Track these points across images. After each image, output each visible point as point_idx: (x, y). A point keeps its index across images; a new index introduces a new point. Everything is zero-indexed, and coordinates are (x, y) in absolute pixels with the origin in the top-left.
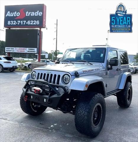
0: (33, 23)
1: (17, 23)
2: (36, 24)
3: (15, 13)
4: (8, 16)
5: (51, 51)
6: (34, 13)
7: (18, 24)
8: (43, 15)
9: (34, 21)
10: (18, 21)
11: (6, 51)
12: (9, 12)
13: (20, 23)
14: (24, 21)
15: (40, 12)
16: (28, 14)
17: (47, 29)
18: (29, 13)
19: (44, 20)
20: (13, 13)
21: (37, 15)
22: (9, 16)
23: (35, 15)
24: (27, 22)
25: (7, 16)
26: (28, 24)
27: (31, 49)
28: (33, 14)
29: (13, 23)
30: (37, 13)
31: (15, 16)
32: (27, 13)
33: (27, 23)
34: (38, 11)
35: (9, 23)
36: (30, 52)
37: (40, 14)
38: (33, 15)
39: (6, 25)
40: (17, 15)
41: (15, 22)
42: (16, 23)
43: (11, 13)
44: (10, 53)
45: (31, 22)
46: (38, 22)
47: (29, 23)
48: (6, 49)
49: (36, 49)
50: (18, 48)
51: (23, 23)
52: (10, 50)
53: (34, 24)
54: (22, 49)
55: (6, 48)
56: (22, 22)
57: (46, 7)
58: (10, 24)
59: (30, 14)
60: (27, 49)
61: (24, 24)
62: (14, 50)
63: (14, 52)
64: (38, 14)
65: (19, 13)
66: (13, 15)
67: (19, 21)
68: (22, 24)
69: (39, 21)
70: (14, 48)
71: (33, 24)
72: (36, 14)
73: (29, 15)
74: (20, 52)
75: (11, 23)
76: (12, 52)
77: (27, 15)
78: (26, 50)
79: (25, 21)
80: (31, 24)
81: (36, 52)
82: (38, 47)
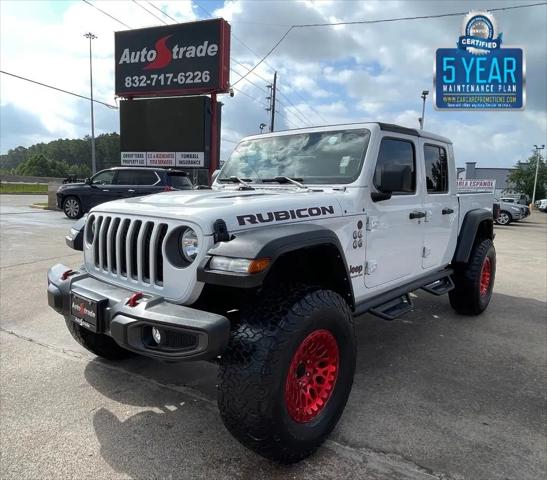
0: (194, 78)
1: (149, 82)
2: (200, 81)
3: (144, 51)
4: (125, 62)
6: (194, 48)
7: (153, 84)
8: (219, 51)
9: (196, 74)
10: (152, 76)
11: (123, 164)
12: (127, 51)
13: (158, 81)
14: (167, 75)
15: (212, 46)
16: (178, 53)
17: (232, 95)
18: (182, 50)
19: (224, 67)
20: (138, 53)
21: (203, 54)
22: (128, 62)
23: (199, 55)
24: (175, 76)
25: (121, 62)
26: (180, 82)
27: (188, 156)
28: (192, 52)
29: (140, 81)
30: (204, 48)
31: (143, 60)
32: (176, 49)
33: (175, 80)
34: (206, 43)
35: (127, 82)
36: (185, 165)
37: (212, 50)
38: (193, 55)
39: (120, 89)
40: (149, 59)
41: (145, 78)
42: (145, 82)
43: (133, 53)
45: (186, 78)
46: (205, 77)
47: (180, 79)
48: (122, 158)
49: (201, 156)
50: (155, 153)
51: (166, 79)
52: (134, 158)
53: (197, 81)
54: (163, 156)
55: (122, 153)
56: (162, 77)
57: (228, 27)
58: (130, 86)
59: (185, 52)
60: (179, 155)
61: (169, 83)
62: (144, 159)
63: (144, 165)
64: (208, 49)
65: (154, 52)
66: (137, 60)
67: (156, 77)
68: (162, 83)
69: (208, 72)
70: (144, 153)
71: (192, 82)
72: (201, 51)
73: (180, 56)
74: (160, 165)
75: (133, 81)
76: (139, 165)
77: (175, 57)
78: (177, 159)
79: (171, 75)
80: (188, 81)
81: (202, 165)
82: (207, 148)
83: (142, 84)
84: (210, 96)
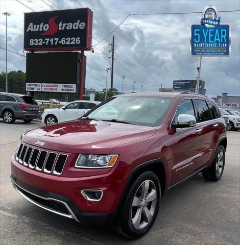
0: (71, 41)
1: (44, 42)
2: (74, 43)
3: (42, 25)
4: (30, 31)
5: (102, 91)
6: (71, 24)
7: (47, 44)
8: (86, 27)
9: (72, 39)
10: (46, 39)
11: (27, 90)
12: (31, 24)
13: (50, 42)
14: (55, 39)
15: (82, 23)
16: (62, 27)
17: (93, 52)
18: (64, 25)
19: (89, 36)
20: (38, 26)
21: (77, 28)
22: (32, 31)
23: (74, 28)
24: (60, 40)
25: (28, 31)
26: (63, 43)
27: (66, 86)
28: (70, 26)
29: (39, 42)
30: (77, 24)
31: (41, 30)
32: (60, 24)
33: (60, 42)
34: (79, 21)
35: (31, 42)
36: (65, 92)
37: (82, 26)
38: (71, 28)
39: (27, 46)
40: (45, 30)
41: (42, 40)
42: (42, 43)
43: (35, 26)
44: (34, 92)
45: (66, 41)
46: (78, 41)
47: (63, 41)
48: (27, 87)
49: (74, 86)
50: (45, 84)
51: (54, 41)
52: (34, 87)
53: (72, 43)
54: (52, 86)
55: (27, 84)
56: (52, 40)
57: (92, 13)
58: (33, 44)
59: (66, 26)
60: (61, 85)
61: (56, 44)
62: (40, 87)
63: (40, 91)
66: (37, 30)
67: (48, 40)
68: (52, 44)
69: (79, 38)
70: (40, 84)
71: (70, 43)
72: (76, 26)
73: (63, 29)
74: (50, 91)
75: (35, 42)
76: (37, 90)
77: (60, 29)
78: (60, 88)
79: (57, 39)
80: (68, 43)
81: (75, 92)
82: (78, 82)
83: (40, 44)
84: (80, 52)
